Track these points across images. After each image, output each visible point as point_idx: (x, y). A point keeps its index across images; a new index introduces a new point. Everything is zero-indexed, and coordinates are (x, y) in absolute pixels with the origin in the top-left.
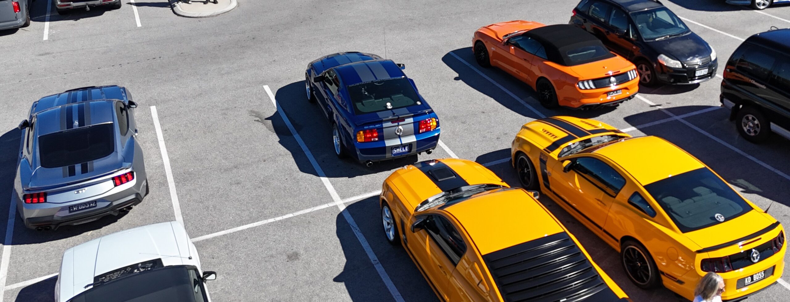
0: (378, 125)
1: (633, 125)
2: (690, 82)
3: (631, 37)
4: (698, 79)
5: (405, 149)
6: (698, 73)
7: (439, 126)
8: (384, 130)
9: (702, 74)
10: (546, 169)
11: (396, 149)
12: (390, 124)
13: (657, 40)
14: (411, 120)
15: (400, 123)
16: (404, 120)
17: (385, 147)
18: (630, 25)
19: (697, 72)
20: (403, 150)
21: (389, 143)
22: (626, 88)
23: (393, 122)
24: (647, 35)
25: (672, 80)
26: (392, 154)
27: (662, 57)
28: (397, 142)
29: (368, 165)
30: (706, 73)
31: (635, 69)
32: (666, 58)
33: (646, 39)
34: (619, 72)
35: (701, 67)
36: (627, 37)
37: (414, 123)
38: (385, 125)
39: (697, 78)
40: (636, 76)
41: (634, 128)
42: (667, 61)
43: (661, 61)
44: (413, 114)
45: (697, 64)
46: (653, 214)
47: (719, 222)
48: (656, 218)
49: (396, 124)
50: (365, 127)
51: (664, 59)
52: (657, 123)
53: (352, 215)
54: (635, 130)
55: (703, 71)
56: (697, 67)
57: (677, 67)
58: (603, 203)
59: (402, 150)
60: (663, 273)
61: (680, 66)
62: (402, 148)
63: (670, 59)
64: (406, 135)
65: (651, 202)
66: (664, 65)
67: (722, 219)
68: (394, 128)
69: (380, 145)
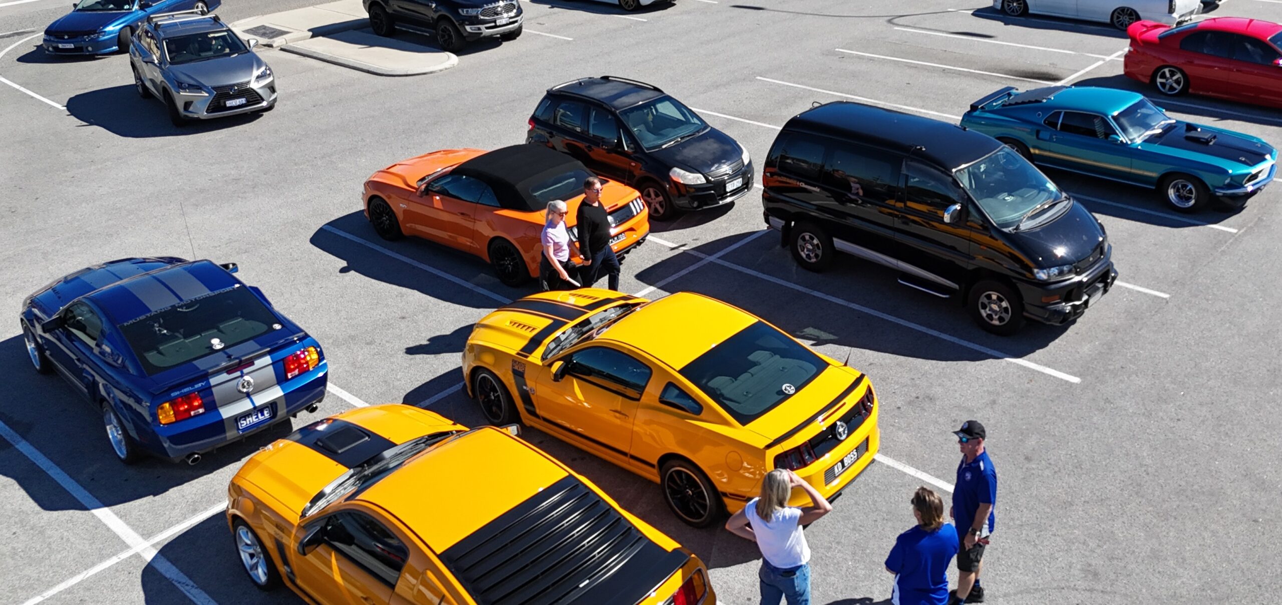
0: (200, 385)
1: (650, 284)
2: (721, 203)
3: (626, 149)
4: (731, 196)
5: (263, 414)
6: (730, 187)
7: (323, 359)
8: (214, 389)
9: (735, 188)
10: (526, 385)
11: (245, 420)
12: (224, 377)
13: (664, 147)
14: (267, 360)
15: (245, 371)
16: (252, 364)
17: (222, 420)
18: (621, 131)
19: (727, 185)
20: (261, 417)
21: (227, 412)
22: (631, 229)
23: (229, 373)
24: (649, 141)
25: (696, 204)
26: (238, 429)
27: (675, 171)
28: (245, 406)
29: (192, 462)
30: (740, 185)
31: (639, 197)
32: (682, 172)
33: (648, 149)
34: (617, 205)
35: (733, 177)
36: (619, 150)
37: (272, 364)
38: (213, 381)
39: (728, 194)
40: (642, 208)
41: (652, 289)
42: (683, 177)
43: (675, 178)
44: (269, 349)
45: (726, 174)
46: (697, 409)
47: (790, 396)
48: (703, 415)
49: (238, 374)
50: (173, 394)
51: (679, 174)
52: (683, 272)
53: (174, 562)
54: (654, 291)
55: (735, 182)
56: (726, 178)
57: (699, 182)
58: (623, 414)
59: (257, 417)
60: (725, 494)
61: (703, 181)
62: (257, 415)
63: (687, 173)
64: (261, 388)
65: (693, 392)
66: (680, 183)
67: (792, 390)
68: (235, 382)
69: (211, 419)
